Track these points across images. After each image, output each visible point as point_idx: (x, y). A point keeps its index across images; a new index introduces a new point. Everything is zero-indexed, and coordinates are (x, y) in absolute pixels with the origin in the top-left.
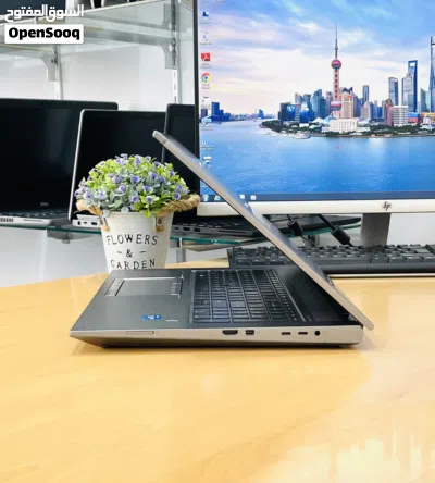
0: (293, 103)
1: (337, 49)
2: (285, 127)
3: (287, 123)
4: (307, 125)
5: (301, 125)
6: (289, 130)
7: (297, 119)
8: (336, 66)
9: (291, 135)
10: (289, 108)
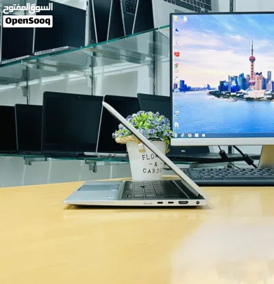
0: (227, 81)
1: (252, 51)
2: (222, 94)
3: (224, 93)
4: (235, 94)
5: (232, 94)
6: (224, 96)
7: (229, 90)
8: (252, 60)
9: (226, 99)
10: (225, 84)
